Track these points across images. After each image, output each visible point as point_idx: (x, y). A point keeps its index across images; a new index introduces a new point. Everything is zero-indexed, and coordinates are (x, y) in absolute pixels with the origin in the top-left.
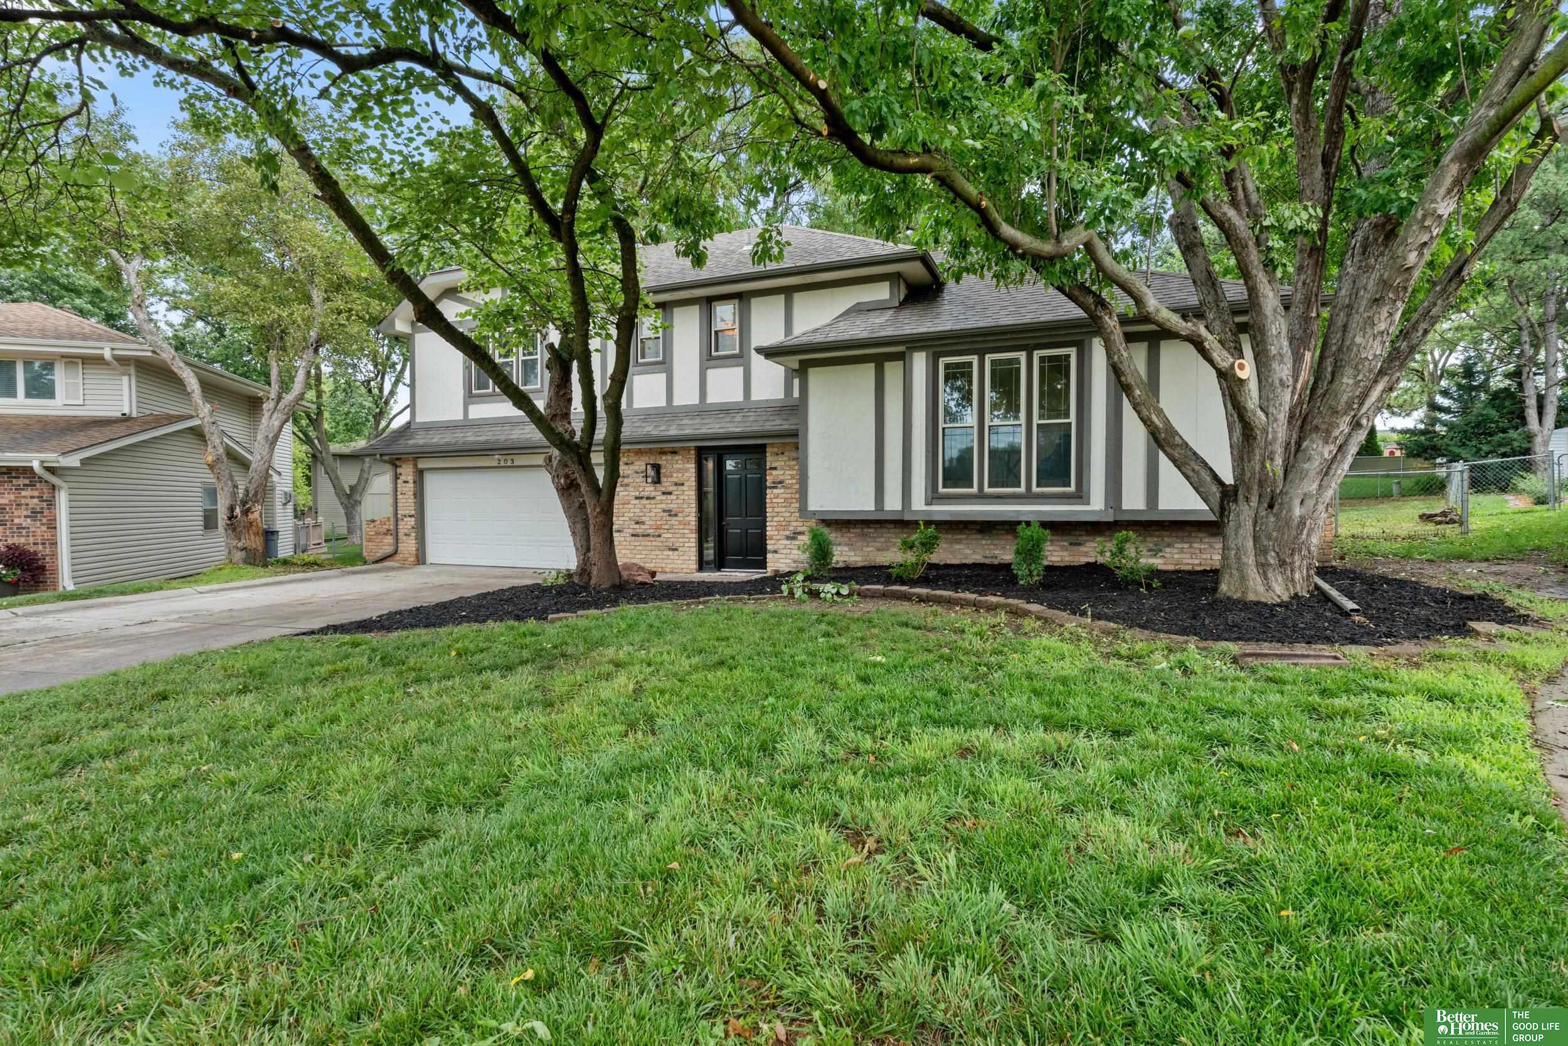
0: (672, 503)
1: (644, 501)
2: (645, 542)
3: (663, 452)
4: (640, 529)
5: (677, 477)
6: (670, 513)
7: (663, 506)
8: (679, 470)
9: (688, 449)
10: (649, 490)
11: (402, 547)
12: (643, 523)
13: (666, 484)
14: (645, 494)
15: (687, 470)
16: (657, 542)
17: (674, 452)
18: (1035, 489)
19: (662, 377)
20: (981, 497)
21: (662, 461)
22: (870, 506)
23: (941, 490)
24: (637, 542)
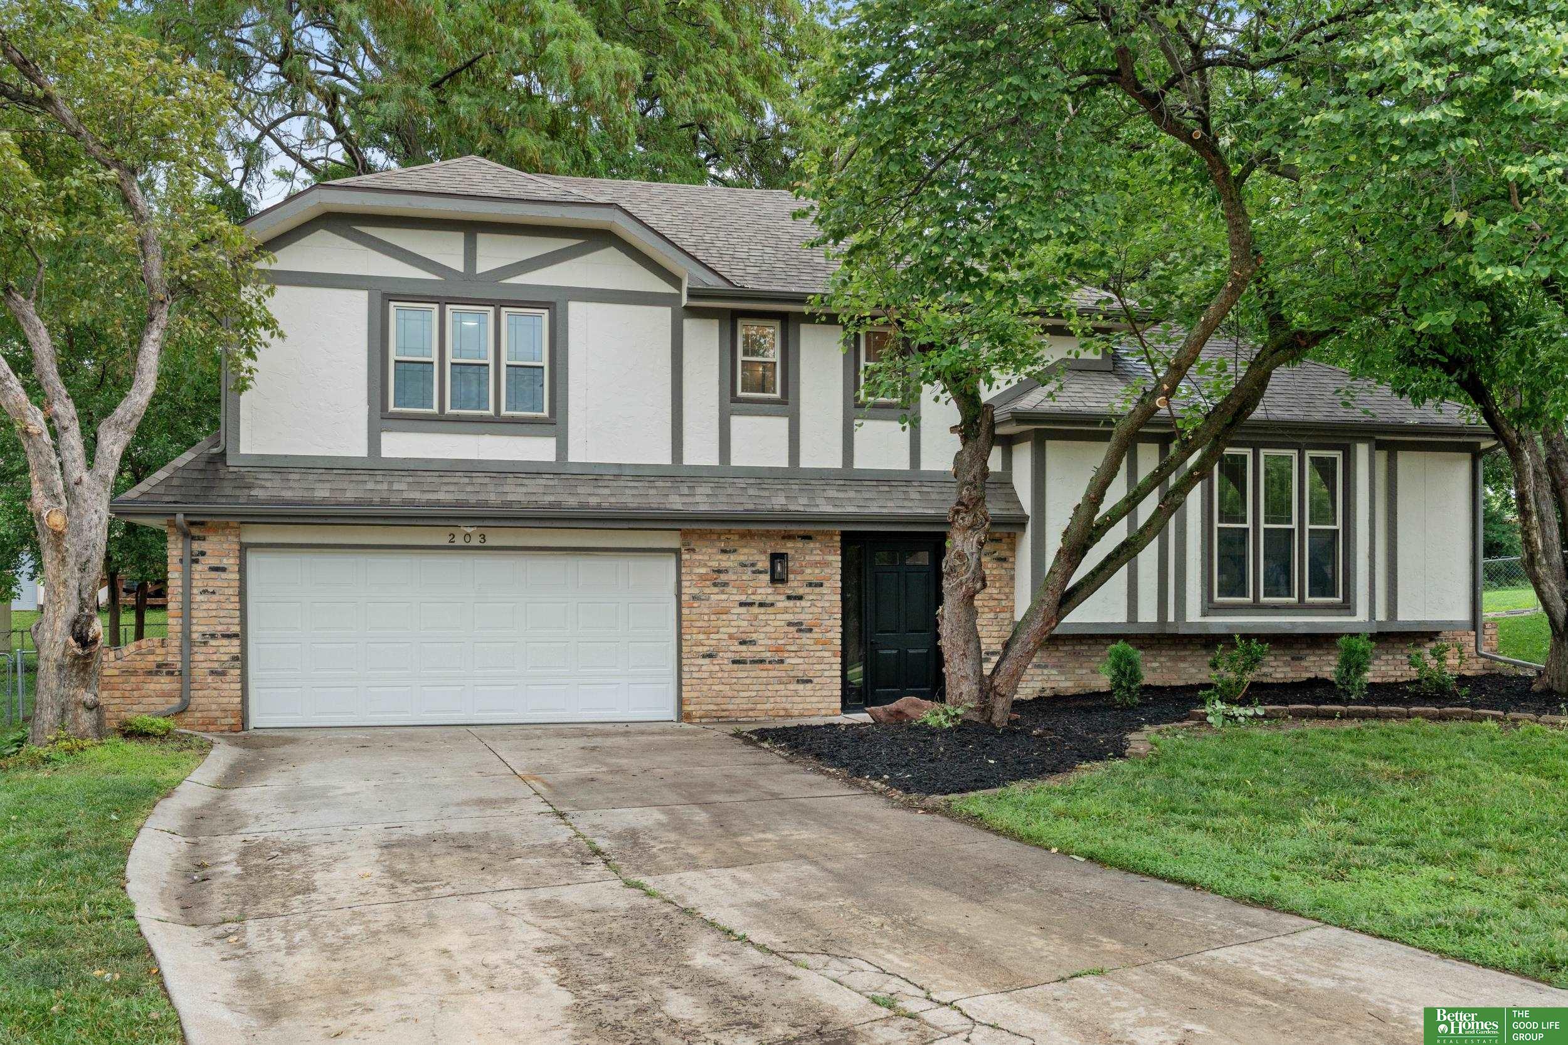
0: (805, 612)
1: (755, 610)
2: (756, 671)
3: (788, 537)
4: (746, 652)
5: (811, 574)
6: (800, 627)
7: (789, 617)
8: (816, 564)
9: (831, 534)
10: (763, 589)
11: (199, 698)
12: (753, 642)
13: (795, 584)
14: (757, 598)
15: (827, 564)
16: (776, 672)
17: (807, 537)
18: (1308, 599)
19: (783, 423)
20: (1257, 607)
21: (788, 547)
22: (1121, 617)
23: (1217, 599)
24: (741, 672)
